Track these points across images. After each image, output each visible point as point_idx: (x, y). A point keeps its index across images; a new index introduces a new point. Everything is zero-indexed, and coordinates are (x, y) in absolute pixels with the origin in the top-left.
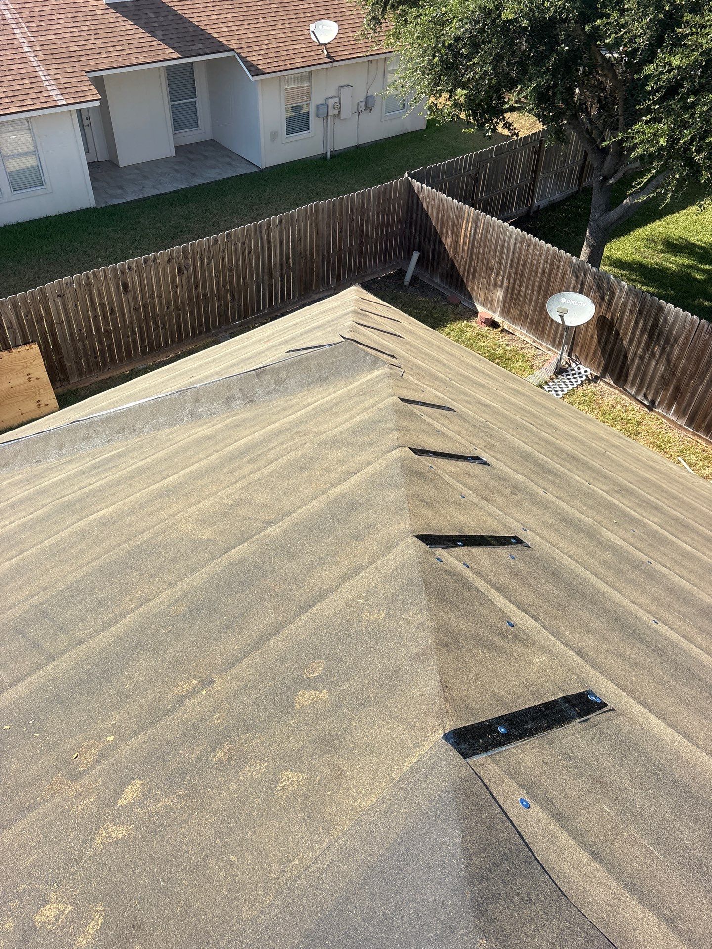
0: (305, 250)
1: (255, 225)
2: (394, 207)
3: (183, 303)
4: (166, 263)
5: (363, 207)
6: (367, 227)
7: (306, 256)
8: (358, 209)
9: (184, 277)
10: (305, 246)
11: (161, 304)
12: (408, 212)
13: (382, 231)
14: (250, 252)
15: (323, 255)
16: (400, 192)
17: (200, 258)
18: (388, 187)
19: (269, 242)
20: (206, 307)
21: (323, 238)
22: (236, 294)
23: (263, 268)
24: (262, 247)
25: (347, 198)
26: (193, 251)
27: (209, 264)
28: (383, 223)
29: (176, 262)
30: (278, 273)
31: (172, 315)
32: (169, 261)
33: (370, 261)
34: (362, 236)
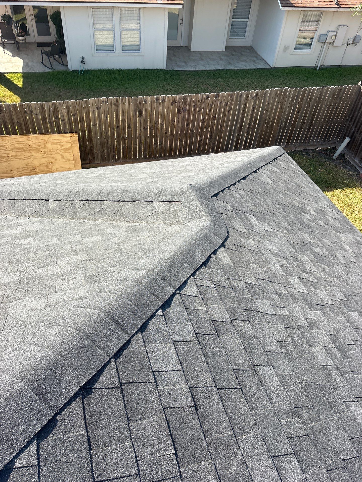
0: (269, 118)
1: (238, 94)
2: (343, 104)
3: (177, 132)
4: (170, 104)
5: (319, 99)
6: (319, 114)
7: (268, 122)
8: (315, 99)
9: (181, 116)
10: (270, 115)
11: (162, 129)
12: (352, 110)
13: (329, 118)
14: (230, 110)
15: (281, 124)
16: (351, 95)
17: (194, 106)
18: (343, 89)
19: (245, 107)
20: (191, 138)
21: (285, 113)
22: (213, 135)
23: (237, 123)
24: (239, 109)
25: (310, 90)
26: (191, 100)
27: (200, 111)
28: (331, 113)
29: (177, 105)
30: (246, 129)
31: (168, 138)
32: (173, 103)
33: (314, 137)
34: (313, 119)
